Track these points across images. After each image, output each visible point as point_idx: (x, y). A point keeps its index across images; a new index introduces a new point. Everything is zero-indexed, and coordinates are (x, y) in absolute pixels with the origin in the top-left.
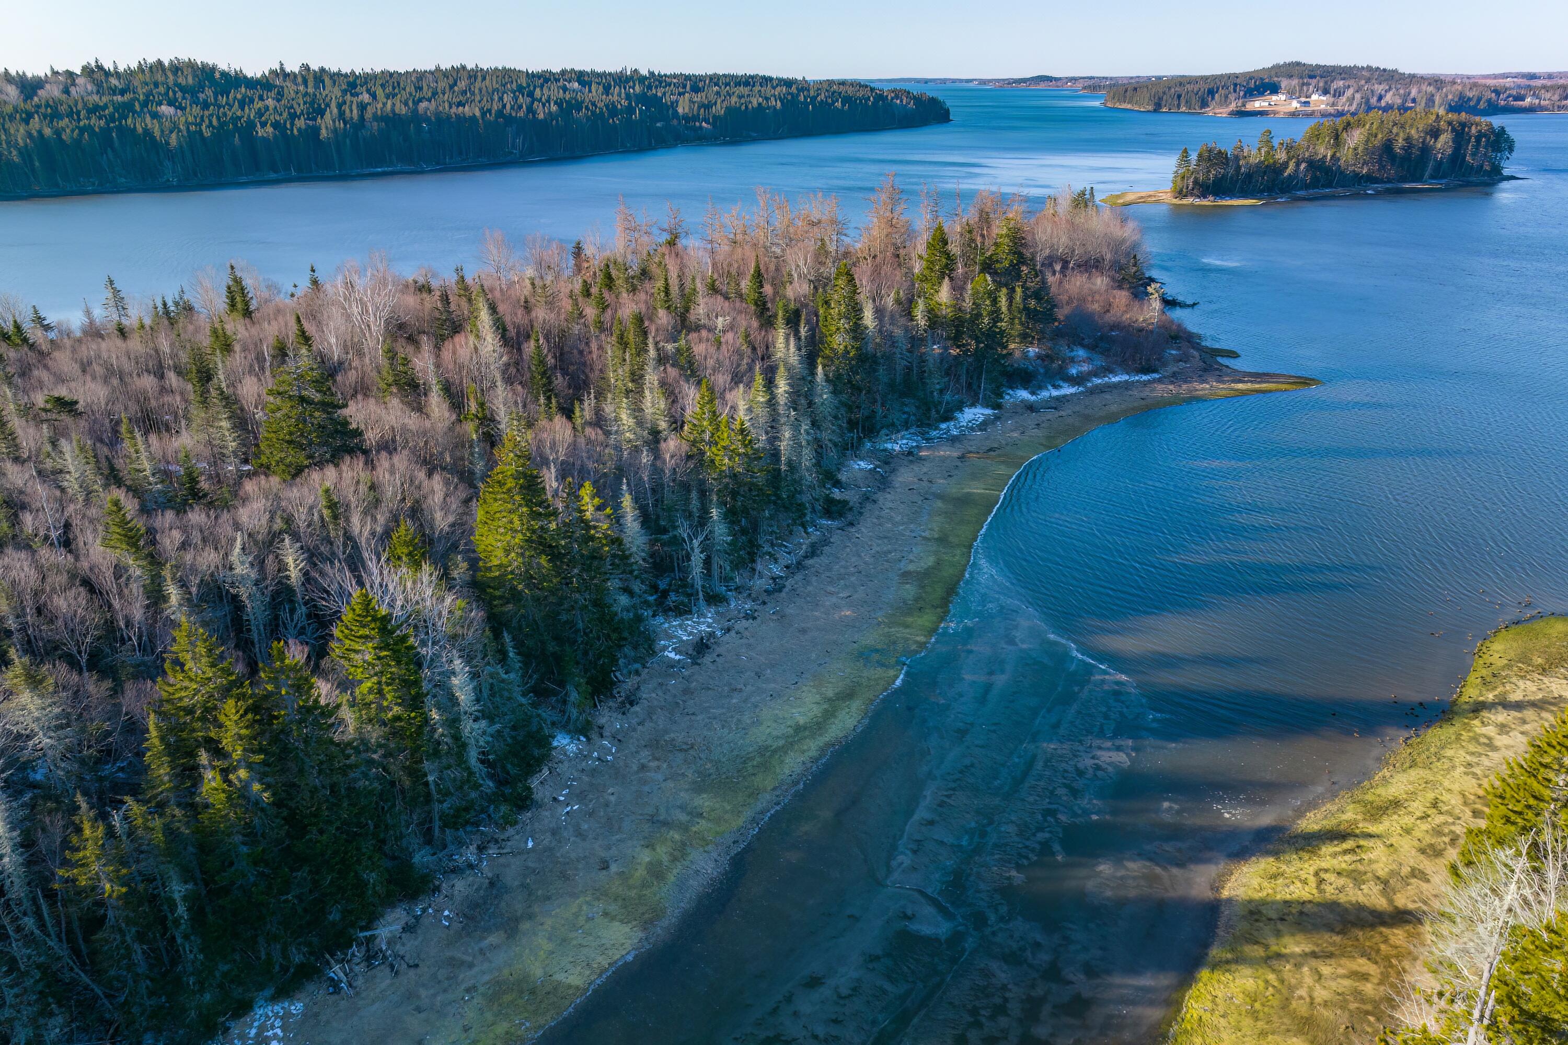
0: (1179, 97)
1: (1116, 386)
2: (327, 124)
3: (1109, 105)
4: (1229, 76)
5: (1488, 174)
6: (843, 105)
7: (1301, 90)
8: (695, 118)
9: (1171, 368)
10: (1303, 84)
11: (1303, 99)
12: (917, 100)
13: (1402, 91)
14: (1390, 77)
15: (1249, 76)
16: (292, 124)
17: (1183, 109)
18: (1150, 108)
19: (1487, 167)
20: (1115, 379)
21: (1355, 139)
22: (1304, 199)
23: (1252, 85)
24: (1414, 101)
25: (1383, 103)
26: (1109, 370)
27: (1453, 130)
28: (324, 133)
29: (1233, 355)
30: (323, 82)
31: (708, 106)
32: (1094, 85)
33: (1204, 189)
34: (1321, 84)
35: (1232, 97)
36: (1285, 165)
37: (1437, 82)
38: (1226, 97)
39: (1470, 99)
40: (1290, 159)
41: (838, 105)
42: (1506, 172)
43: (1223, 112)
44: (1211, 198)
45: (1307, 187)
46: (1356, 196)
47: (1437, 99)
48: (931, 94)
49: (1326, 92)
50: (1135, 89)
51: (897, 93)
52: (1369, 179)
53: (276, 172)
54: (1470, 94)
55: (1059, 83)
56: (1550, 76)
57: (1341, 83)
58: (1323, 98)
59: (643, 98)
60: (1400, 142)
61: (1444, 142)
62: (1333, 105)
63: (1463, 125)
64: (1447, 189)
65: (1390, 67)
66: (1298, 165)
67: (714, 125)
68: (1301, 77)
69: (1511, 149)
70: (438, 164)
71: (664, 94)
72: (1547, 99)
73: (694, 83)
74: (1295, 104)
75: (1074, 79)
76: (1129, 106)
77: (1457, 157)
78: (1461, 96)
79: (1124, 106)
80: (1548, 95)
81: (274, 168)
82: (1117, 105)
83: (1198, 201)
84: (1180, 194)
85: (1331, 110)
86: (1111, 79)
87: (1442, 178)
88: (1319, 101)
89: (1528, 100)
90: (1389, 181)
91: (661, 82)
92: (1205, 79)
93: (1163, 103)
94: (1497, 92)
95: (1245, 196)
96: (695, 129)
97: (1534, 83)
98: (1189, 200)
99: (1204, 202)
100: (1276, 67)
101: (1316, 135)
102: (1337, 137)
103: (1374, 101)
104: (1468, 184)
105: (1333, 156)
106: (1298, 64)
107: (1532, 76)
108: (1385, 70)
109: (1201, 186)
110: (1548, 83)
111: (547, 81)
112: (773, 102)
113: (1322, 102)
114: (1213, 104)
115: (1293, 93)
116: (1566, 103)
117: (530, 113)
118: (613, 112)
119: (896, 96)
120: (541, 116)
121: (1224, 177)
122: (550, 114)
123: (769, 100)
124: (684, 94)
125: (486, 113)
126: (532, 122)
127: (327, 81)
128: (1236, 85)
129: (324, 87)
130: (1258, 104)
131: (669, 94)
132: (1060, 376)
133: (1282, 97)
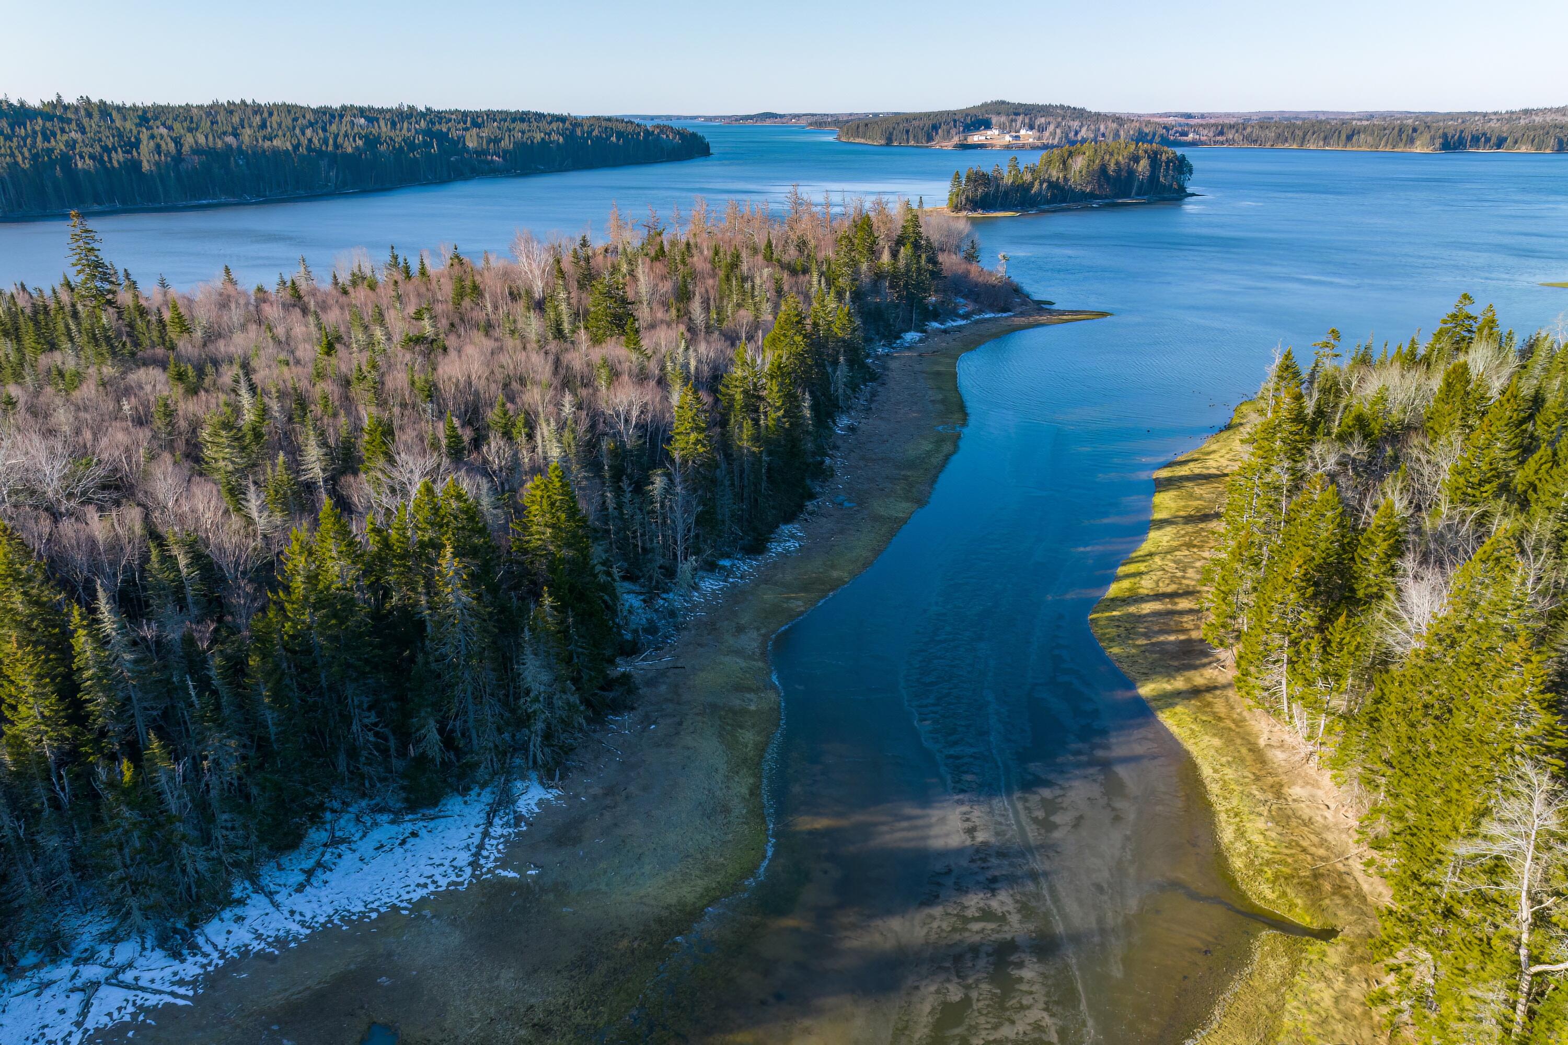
0: (907, 132)
1: (989, 320)
2: (146, 158)
3: (844, 139)
4: (948, 113)
5: (1176, 191)
6: (618, 140)
7: (1011, 126)
8: (485, 152)
9: (1018, 310)
10: (1012, 121)
11: (1014, 134)
12: (681, 134)
13: (1093, 127)
14: (1080, 114)
15: (966, 113)
16: (110, 158)
17: (912, 143)
18: (883, 142)
19: (1175, 186)
20: (987, 316)
21: (1078, 164)
22: (1048, 211)
23: (968, 120)
24: (1103, 135)
25: (1079, 138)
26: (981, 311)
27: (1149, 157)
28: (146, 166)
29: (1051, 303)
30: (110, 115)
31: (497, 141)
32: (820, 122)
33: (975, 204)
34: (1027, 121)
35: (953, 131)
36: (1031, 185)
37: (1118, 119)
38: (949, 132)
39: (1147, 134)
40: (1034, 180)
41: (614, 139)
42: (1189, 190)
43: (949, 145)
44: (980, 211)
45: (1048, 202)
46: (1084, 208)
47: (1123, 133)
48: (691, 130)
49: (1031, 127)
50: (866, 125)
51: (663, 129)
52: (1092, 196)
53: (100, 204)
54: (1146, 130)
55: (784, 120)
56: (1203, 116)
57: (1043, 120)
58: (1030, 133)
59: (428, 133)
60: (1112, 166)
61: (1143, 166)
62: (1039, 139)
63: (1155, 153)
64: (1149, 203)
65: (1079, 106)
66: (1041, 185)
67: (504, 158)
68: (1008, 115)
69: (1191, 172)
70: (258, 196)
71: (449, 129)
72: (1206, 134)
73: (475, 120)
74: (1008, 138)
75: (797, 116)
76: (862, 141)
77: (1154, 178)
78: (1140, 132)
79: (857, 141)
80: (1205, 132)
81: (97, 200)
82: (851, 140)
83: (970, 214)
84: (957, 208)
85: (1038, 143)
86: (832, 116)
87: (1145, 194)
88: (1027, 136)
89: (1191, 136)
90: (1106, 197)
91: (441, 118)
92: (928, 115)
93: (894, 137)
94: (1165, 129)
95: (1004, 210)
96: (485, 162)
97: (1192, 122)
98: (964, 213)
99: (975, 215)
100: (984, 105)
102: (1064, 163)
103: (1072, 135)
104: (1164, 199)
105: (1065, 178)
106: (1003, 102)
107: (1189, 116)
109: (971, 201)
110: (1203, 122)
111: (333, 116)
112: (554, 137)
113: (1030, 136)
114: (937, 139)
115: (1004, 129)
116: (1220, 138)
117: (336, 146)
118: (412, 146)
119: (662, 131)
120: (350, 150)
121: (987, 194)
122: (357, 148)
123: (549, 134)
124: (466, 129)
125: (296, 147)
126: (345, 155)
127: (114, 114)
128: (955, 121)
129: (112, 121)
130: (976, 138)
131: (453, 130)
132: (954, 314)
133: (995, 132)
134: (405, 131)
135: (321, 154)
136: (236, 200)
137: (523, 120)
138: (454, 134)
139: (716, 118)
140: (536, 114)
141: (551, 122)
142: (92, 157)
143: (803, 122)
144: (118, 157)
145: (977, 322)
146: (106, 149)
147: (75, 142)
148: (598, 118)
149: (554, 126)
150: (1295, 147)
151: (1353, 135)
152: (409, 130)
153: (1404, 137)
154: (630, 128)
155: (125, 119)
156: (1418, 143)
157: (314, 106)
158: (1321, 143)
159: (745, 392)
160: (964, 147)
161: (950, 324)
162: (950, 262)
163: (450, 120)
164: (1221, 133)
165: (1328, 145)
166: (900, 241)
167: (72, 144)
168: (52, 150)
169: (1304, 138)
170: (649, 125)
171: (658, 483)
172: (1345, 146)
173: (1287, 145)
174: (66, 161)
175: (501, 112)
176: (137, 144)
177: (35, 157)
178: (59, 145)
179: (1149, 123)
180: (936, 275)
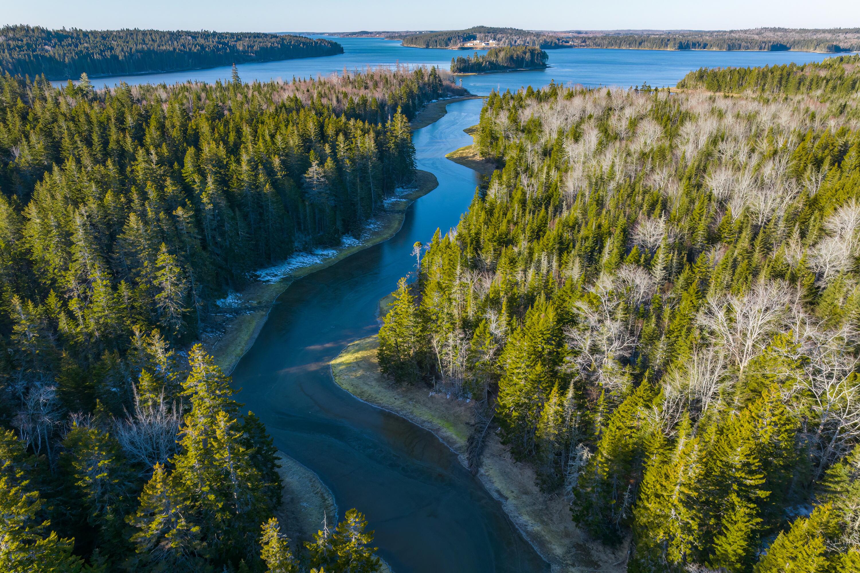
0: (436, 41)
1: (457, 98)
2: (119, 54)
3: (405, 45)
4: (455, 32)
5: (540, 65)
6: (303, 45)
7: (485, 38)
8: (247, 52)
9: (465, 96)
10: (486, 36)
11: (486, 42)
12: (330, 43)
13: (524, 39)
14: (519, 32)
15: (464, 32)
16: (106, 54)
17: (438, 47)
18: (425, 46)
21: (502, 55)
22: (489, 73)
23: (465, 36)
25: (516, 44)
26: (455, 96)
27: (530, 52)
28: (120, 58)
31: (250, 47)
32: (392, 36)
33: (460, 70)
34: (493, 36)
35: (458, 41)
36: (482, 63)
37: (538, 34)
38: (456, 41)
39: (548, 42)
40: (483, 61)
42: (548, 65)
43: (456, 48)
44: (464, 73)
45: (489, 70)
47: (536, 43)
48: (334, 41)
49: (495, 39)
51: (322, 40)
52: (507, 67)
53: (104, 73)
54: (548, 40)
55: (373, 34)
56: (586, 33)
57: (500, 35)
58: (494, 42)
59: (221, 43)
60: (515, 56)
61: (528, 56)
62: (498, 45)
63: (533, 50)
64: (530, 70)
66: (486, 63)
67: (255, 54)
68: (485, 33)
71: (228, 41)
72: (577, 42)
73: (239, 37)
74: (483, 44)
76: (415, 46)
77: (532, 61)
78: (545, 41)
79: (413, 46)
82: (409, 45)
84: (454, 72)
85: (497, 47)
86: (397, 33)
87: (529, 67)
88: (492, 43)
89: (570, 43)
90: (513, 68)
93: (430, 44)
94: (559, 40)
95: (472, 72)
96: (248, 56)
97: (579, 35)
98: (457, 74)
99: (460, 74)
101: (490, 54)
102: (497, 54)
103: (513, 43)
104: (537, 69)
105: (496, 60)
106: (482, 27)
112: (276, 45)
113: (494, 44)
114: (450, 45)
115: (482, 40)
116: (583, 44)
117: (190, 49)
118: (218, 49)
119: (321, 42)
120: (196, 51)
121: (465, 66)
122: (198, 50)
123: (274, 44)
124: (236, 41)
125: (175, 49)
126: (196, 53)
127: (90, 35)
128: (459, 36)
130: (469, 45)
132: (447, 96)
133: (478, 41)
134: (212, 43)
137: (258, 37)
138: (231, 43)
140: (263, 34)
142: (98, 54)
143: (382, 36)
144: (108, 54)
145: (453, 98)
146: (101, 50)
149: (274, 40)
150: (615, 48)
153: (664, 43)
154: (308, 41)
155: (96, 38)
156: (668, 46)
158: (627, 46)
159: (399, 96)
160: (463, 49)
161: (446, 98)
162: (445, 83)
164: (584, 41)
165: (630, 47)
166: (430, 75)
167: (87, 49)
168: (82, 51)
169: (621, 44)
170: (315, 38)
172: (638, 48)
173: (612, 47)
174: (89, 55)
177: (77, 54)
178: (82, 48)
179: (551, 37)
180: (441, 85)
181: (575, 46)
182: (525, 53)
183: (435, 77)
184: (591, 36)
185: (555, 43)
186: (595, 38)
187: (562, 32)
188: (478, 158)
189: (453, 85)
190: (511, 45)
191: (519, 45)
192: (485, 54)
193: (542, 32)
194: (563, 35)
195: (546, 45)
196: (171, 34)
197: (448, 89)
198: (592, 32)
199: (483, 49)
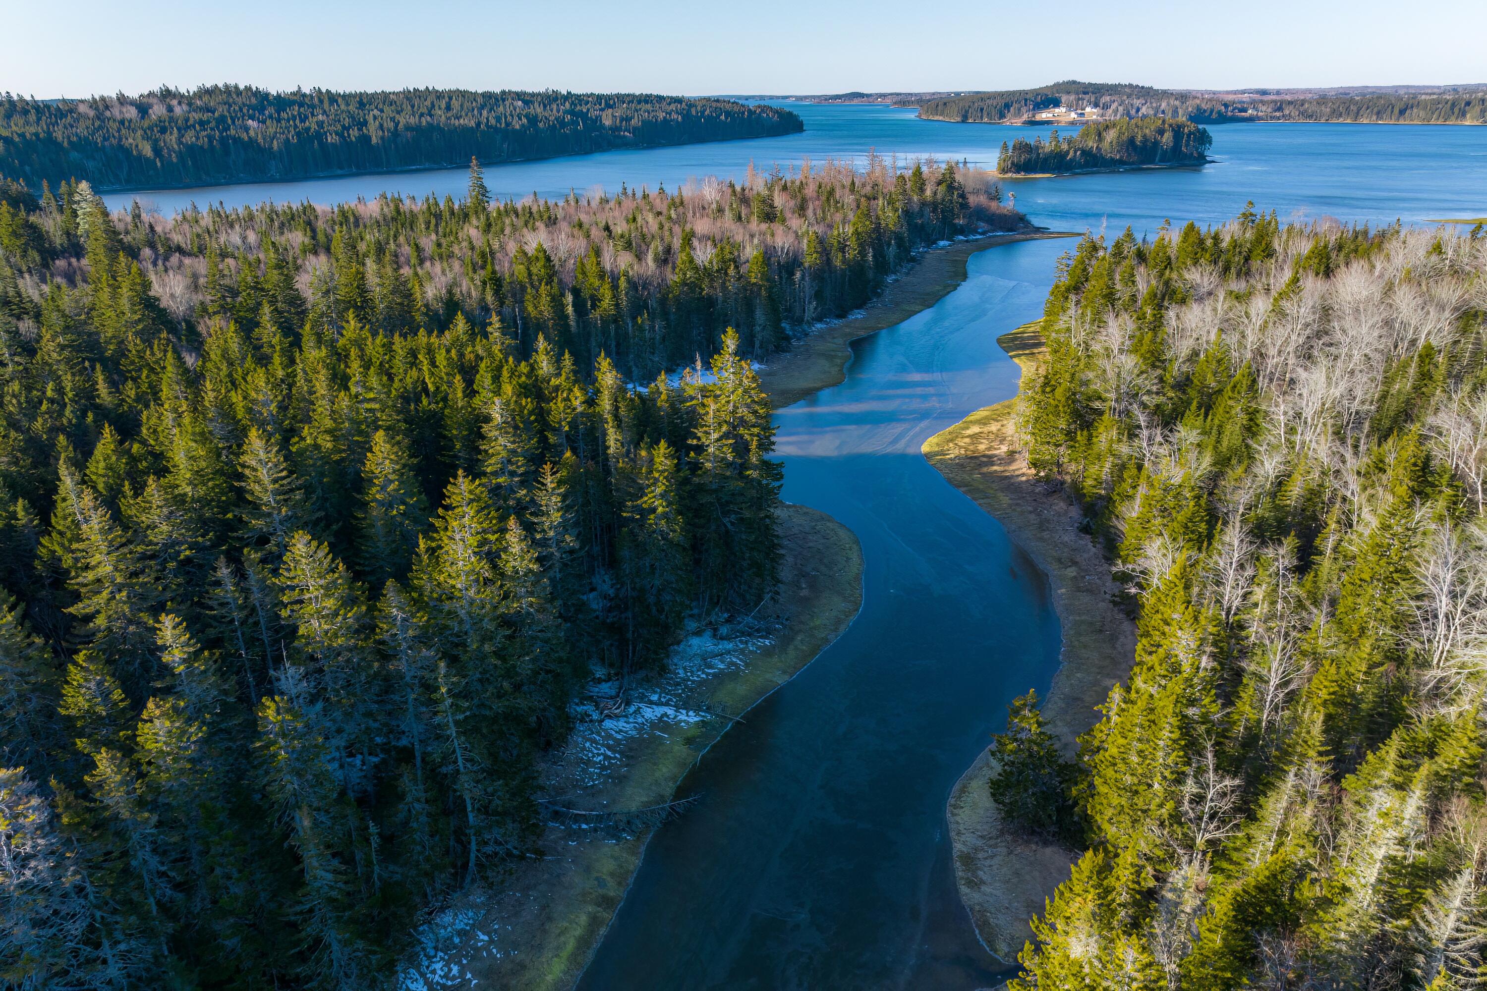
0: (982, 110)
1: (999, 236)
2: (374, 134)
3: (923, 117)
4: (1020, 92)
5: (1196, 159)
6: (726, 118)
7: (1077, 104)
8: (619, 129)
9: (1021, 230)
10: (1079, 99)
11: (1079, 111)
12: (779, 113)
13: (1155, 104)
14: (1146, 93)
15: (1036, 92)
17: (985, 120)
18: (959, 119)
19: (1196, 155)
20: (998, 234)
21: (1111, 136)
22: (1080, 174)
23: (1039, 99)
24: (1163, 112)
25: (1140, 114)
26: (993, 231)
27: (1173, 130)
29: (1044, 228)
30: (337, 102)
31: (628, 119)
32: (903, 101)
33: (1018, 167)
34: (1093, 99)
35: (1024, 109)
36: (1068, 152)
37: (1183, 96)
38: (1019, 110)
39: (1205, 111)
40: (1070, 148)
41: (723, 117)
42: (1208, 158)
43: (1018, 122)
44: (1023, 173)
45: (1081, 166)
47: (1180, 112)
48: (787, 109)
49: (1096, 105)
50: (945, 103)
51: (764, 108)
52: (1121, 162)
53: (341, 168)
54: (1204, 106)
55: (871, 99)
56: (1278, 92)
57: (1108, 98)
58: (1095, 110)
59: (572, 112)
60: (1139, 138)
61: (1167, 138)
62: (1102, 116)
63: (1179, 127)
64: (1170, 168)
65: (1147, 85)
66: (1075, 152)
67: (635, 134)
68: (1078, 94)
71: (588, 109)
72: (1264, 110)
73: (608, 102)
74: (1073, 115)
75: (883, 96)
76: (941, 118)
77: (1176, 148)
78: (1198, 108)
79: (936, 118)
80: (1264, 108)
82: (930, 117)
83: (1014, 176)
84: (1003, 171)
85: (1101, 119)
86: (916, 95)
87: (1167, 161)
88: (1091, 113)
89: (1250, 111)
90: (1133, 163)
91: (581, 101)
92: (1001, 94)
93: (969, 115)
94: (1226, 105)
95: (1043, 173)
96: (619, 137)
97: (1264, 98)
98: (1010, 175)
99: (1019, 176)
100: (1057, 86)
101: (1086, 134)
102: (1100, 135)
103: (1133, 112)
104: (1183, 165)
105: (1097, 147)
106: (1074, 82)
108: (1143, 87)
109: (1016, 166)
111: (497, 99)
112: (674, 116)
113: (1094, 114)
114: (1009, 116)
115: (1071, 107)
116: (1278, 114)
117: (508, 124)
118: (563, 124)
119: (762, 111)
120: (518, 127)
121: (1030, 160)
122: (523, 125)
123: (670, 115)
124: (602, 110)
125: (478, 124)
126: (514, 131)
127: (340, 100)
128: (1026, 100)
129: (338, 106)
130: (1044, 115)
131: (591, 110)
132: (975, 232)
133: (1063, 110)
134: (553, 113)
135: (497, 130)
136: (436, 166)
137: (647, 102)
138: (593, 114)
139: (806, 97)
140: (658, 96)
141: (670, 104)
142: (337, 134)
143: (888, 101)
144: (354, 133)
145: (990, 237)
146: (344, 127)
147: (323, 122)
148: (708, 99)
149: (673, 107)
150: (1349, 121)
151: (1406, 110)
152: (558, 111)
153: (1456, 110)
154: (736, 109)
155: (348, 105)
156: (1468, 116)
157: (480, 91)
158: (1374, 117)
159: (839, 242)
160: (1032, 123)
161: (972, 237)
162: (975, 200)
163: (587, 102)
164: (1280, 109)
165: (1381, 119)
166: (939, 183)
167: (320, 124)
168: (309, 128)
169: (1358, 113)
170: (752, 104)
171: (798, 275)
172: (1398, 120)
173: (1341, 119)
174: (319, 136)
175: (629, 95)
176: (365, 123)
177: (298, 134)
178: (311, 124)
179: (1210, 100)
180: (964, 206)
181: (1259, 118)
182: (1161, 132)
183: (951, 188)
184: (1288, 98)
185: (1219, 112)
186: (1303, 103)
187: (1228, 93)
188: (1022, 468)
189: (994, 205)
190: (1131, 118)
191: (1144, 117)
192: (1075, 134)
193: (1190, 92)
194: (1231, 97)
195: (1199, 116)
196: (488, 96)
197: (981, 214)
198: (1288, 91)
199: (1073, 123)
